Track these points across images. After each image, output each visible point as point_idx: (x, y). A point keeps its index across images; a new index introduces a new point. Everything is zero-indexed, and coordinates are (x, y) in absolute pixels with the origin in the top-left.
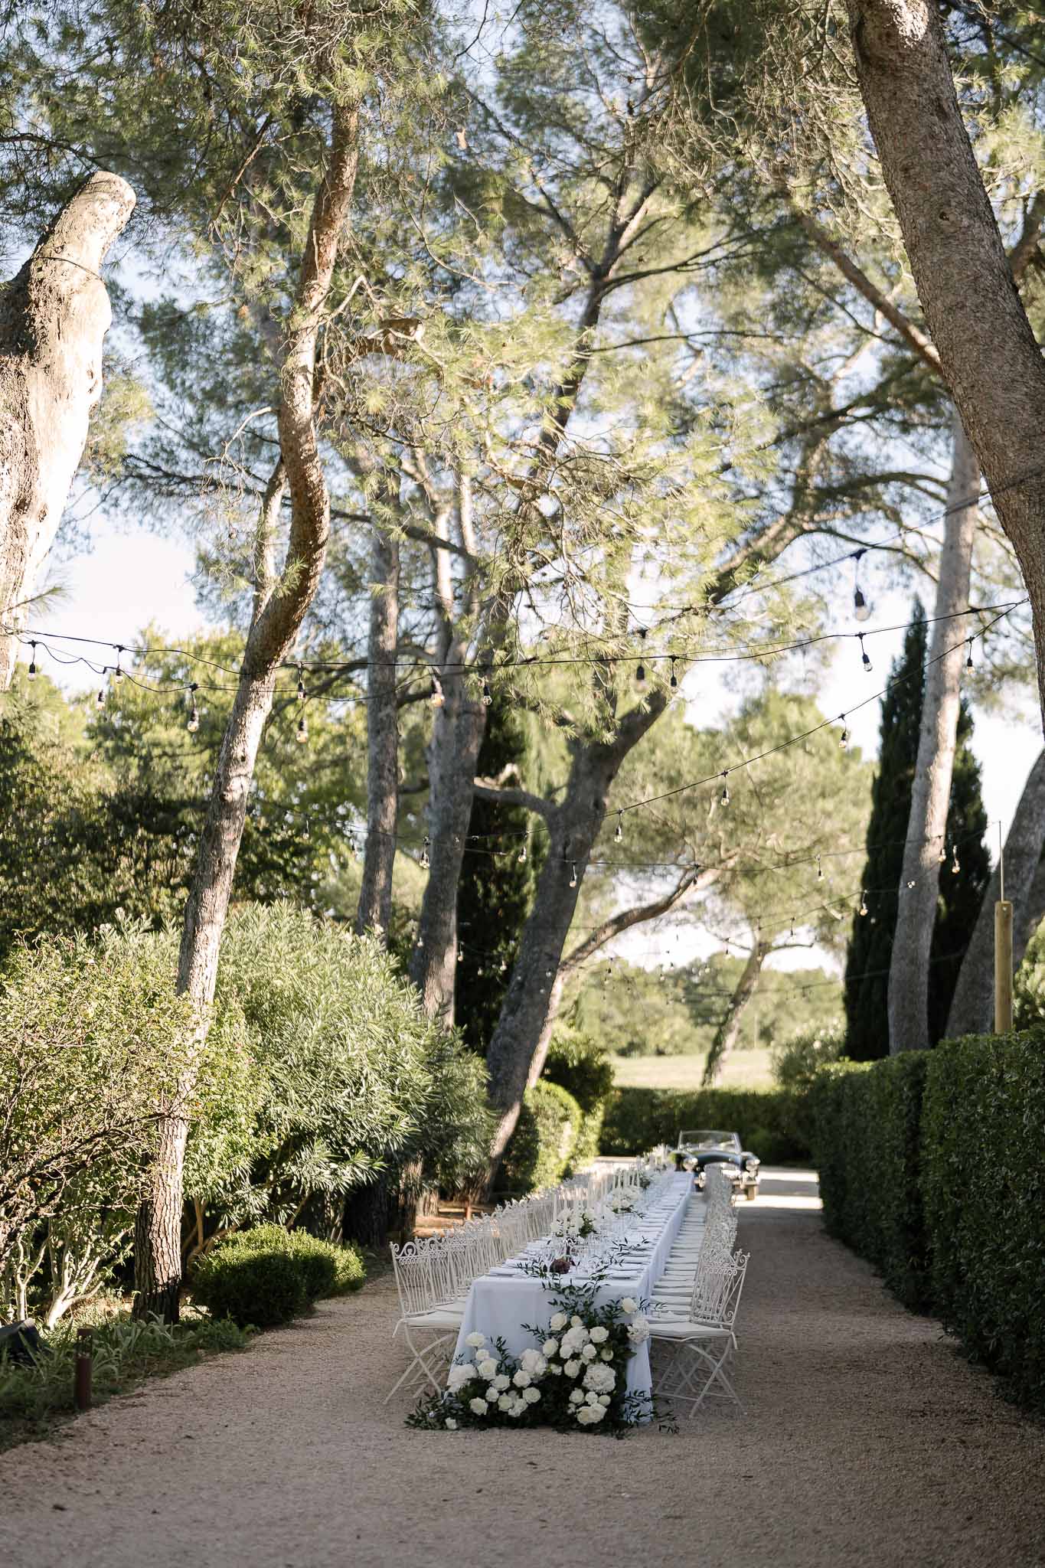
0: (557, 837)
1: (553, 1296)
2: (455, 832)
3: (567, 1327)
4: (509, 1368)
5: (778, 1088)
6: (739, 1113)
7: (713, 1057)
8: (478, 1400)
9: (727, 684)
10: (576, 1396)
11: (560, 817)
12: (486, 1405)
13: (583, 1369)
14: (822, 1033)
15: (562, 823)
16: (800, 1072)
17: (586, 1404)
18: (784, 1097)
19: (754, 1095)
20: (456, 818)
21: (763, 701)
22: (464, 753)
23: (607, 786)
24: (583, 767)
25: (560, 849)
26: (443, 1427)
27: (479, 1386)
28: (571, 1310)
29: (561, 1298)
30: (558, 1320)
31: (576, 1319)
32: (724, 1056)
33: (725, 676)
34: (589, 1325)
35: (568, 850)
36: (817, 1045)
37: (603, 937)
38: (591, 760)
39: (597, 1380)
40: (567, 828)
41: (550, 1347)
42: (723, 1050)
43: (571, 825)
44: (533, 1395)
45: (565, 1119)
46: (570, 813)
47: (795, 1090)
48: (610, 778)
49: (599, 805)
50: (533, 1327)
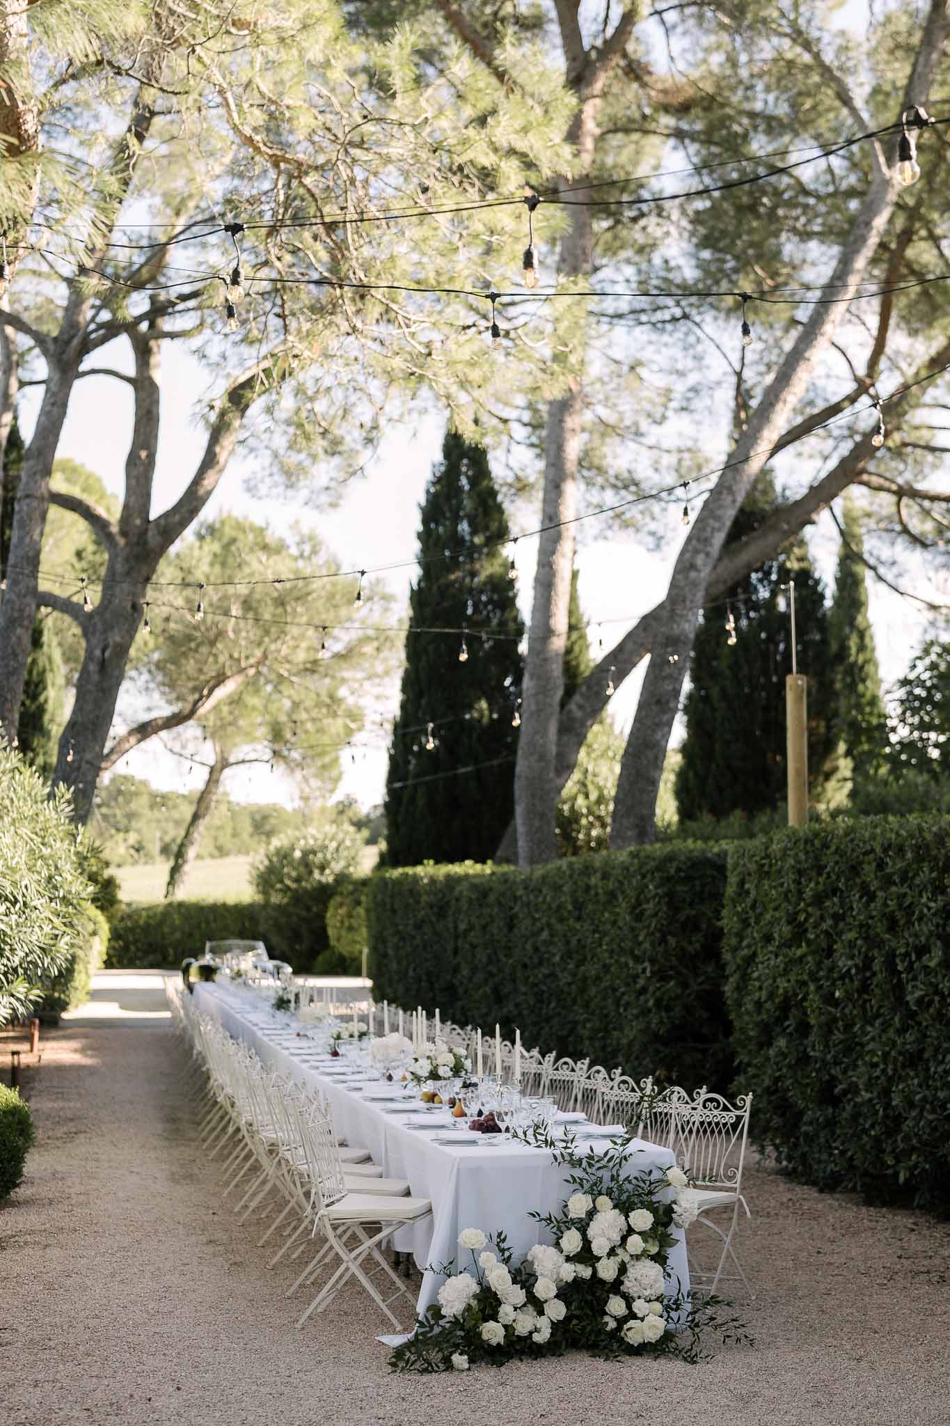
0: (94, 641)
1: (567, 1171)
2: (21, 626)
3: (591, 1214)
4: (524, 1277)
5: (259, 898)
6: (208, 923)
7: (175, 871)
8: (491, 1324)
9: (249, 490)
10: (616, 1306)
11: (97, 619)
12: (502, 1332)
13: (623, 1269)
14: (302, 842)
15: (100, 626)
16: (281, 882)
17: (633, 1316)
18: (266, 905)
19: (224, 905)
20: (21, 611)
21: (217, 526)
22: (27, 540)
23: (144, 588)
24: (119, 567)
25: (98, 653)
26: (449, 1366)
27: (488, 1302)
28: (594, 1191)
29: (578, 1173)
30: (579, 1204)
31: (604, 1202)
32: (186, 868)
33: (246, 481)
34: (625, 1207)
35: (107, 654)
36: (298, 854)
37: (127, 746)
38: (127, 560)
39: (645, 1281)
40: (105, 631)
41: (572, 1242)
42: (185, 862)
43: (108, 628)
44: (557, 1310)
45: (94, 933)
46: (108, 615)
47: (276, 899)
48: (147, 579)
49: (136, 608)
50: (544, 1215)
